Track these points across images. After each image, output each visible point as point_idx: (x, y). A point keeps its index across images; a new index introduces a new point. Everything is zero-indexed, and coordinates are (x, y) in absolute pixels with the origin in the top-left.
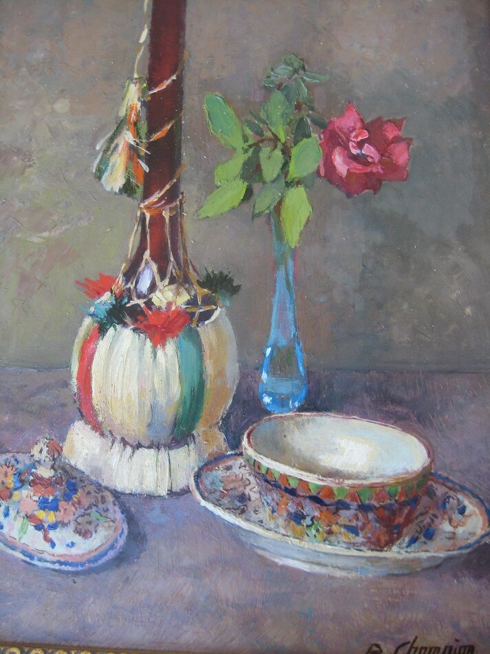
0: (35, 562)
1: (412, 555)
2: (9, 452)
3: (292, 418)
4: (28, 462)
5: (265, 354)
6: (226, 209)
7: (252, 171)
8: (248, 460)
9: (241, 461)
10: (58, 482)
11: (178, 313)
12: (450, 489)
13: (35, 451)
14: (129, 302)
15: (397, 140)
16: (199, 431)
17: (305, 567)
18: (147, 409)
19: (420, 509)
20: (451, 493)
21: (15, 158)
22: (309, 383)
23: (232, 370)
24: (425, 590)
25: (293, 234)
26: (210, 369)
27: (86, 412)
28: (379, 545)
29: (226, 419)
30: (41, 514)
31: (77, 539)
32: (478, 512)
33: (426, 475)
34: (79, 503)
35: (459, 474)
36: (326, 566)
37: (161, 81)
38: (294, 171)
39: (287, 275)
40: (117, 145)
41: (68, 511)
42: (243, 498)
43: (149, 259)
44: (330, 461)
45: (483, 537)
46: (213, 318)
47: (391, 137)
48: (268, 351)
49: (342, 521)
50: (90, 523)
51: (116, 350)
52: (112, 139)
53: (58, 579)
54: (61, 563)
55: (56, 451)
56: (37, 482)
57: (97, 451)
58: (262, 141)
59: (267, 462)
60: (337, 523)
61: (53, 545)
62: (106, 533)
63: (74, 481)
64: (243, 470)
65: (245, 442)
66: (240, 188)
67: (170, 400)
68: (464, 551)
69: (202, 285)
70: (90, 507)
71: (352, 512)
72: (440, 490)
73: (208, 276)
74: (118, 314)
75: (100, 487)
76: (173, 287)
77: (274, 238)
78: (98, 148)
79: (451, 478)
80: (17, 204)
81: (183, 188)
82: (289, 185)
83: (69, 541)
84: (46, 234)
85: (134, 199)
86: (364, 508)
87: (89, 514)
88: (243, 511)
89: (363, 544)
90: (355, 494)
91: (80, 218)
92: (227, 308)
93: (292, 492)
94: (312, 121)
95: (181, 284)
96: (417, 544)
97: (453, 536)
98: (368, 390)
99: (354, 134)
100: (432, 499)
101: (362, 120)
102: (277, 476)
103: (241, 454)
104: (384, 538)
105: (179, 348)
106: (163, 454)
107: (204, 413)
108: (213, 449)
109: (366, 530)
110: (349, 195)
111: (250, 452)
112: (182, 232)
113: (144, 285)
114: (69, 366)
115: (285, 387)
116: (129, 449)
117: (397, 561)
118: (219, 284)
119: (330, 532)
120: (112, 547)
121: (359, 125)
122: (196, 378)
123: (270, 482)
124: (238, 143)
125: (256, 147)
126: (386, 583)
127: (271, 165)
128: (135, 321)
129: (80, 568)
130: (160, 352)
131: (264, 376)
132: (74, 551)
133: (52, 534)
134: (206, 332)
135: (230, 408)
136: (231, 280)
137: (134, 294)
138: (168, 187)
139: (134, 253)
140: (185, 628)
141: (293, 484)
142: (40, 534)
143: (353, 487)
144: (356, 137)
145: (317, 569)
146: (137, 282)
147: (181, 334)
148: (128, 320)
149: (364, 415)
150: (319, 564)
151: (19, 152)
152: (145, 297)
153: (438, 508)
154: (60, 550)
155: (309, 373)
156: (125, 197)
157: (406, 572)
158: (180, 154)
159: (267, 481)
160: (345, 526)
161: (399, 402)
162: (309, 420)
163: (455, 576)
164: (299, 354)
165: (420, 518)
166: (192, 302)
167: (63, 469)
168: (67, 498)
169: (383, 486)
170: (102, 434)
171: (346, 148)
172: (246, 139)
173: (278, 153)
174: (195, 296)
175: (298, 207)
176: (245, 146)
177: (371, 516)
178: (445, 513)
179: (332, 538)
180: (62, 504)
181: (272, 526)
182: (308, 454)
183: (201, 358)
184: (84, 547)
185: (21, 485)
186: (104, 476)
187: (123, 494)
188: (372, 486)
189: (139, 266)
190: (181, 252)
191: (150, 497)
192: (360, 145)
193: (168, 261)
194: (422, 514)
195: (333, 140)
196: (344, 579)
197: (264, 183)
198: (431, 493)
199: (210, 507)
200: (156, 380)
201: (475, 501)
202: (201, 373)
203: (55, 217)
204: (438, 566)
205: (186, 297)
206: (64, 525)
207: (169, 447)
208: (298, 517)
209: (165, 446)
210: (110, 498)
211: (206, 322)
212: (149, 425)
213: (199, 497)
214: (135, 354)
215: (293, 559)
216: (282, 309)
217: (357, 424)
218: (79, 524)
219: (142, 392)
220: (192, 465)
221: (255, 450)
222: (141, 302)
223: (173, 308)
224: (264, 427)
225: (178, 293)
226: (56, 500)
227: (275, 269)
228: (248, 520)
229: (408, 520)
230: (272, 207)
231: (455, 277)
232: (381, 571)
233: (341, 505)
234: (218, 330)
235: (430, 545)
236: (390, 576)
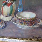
1: (34, 27)
5: (18, 6)
16: (12, 14)
19: (35, 21)
20: (39, 19)
24: (35, 31)
26: (13, 8)
27: (2, 14)
29: (14, 13)
33: (36, 17)
34: (1, 22)
35: (40, 17)
46: (14, 3)
49: (26, 23)
50: (2, 24)
51: (5, 8)
59: (18, 17)
63: (1, 20)
67: (9, 12)
68: (40, 26)
76: (10, 1)
86: (28, 21)
88: (16, 22)
89: (28, 25)
93: (21, 20)
97: (39, 24)
98: (29, 9)
103: (16, 16)
104: (31, 25)
106: (8, 17)
114: (1, 10)
117: (32, 27)
120: (4, 26)
123: (19, 19)
126: (31, 30)
130: (9, 7)
131: (18, 8)
140: (10, 35)
145: (23, 28)
149: (29, 11)
152: (8, 2)
153: (37, 21)
162: (23, 12)
163: (39, 29)
164: (22, 6)
166: (12, 2)
169: (31, 19)
170: (3, 16)
179: (25, 25)
182: (23, 16)
184: (1, 27)
186: (3, 20)
198: (36, 19)
200: (8, 10)
202: (12, 9)
210: (4, 22)
212: (7, 14)
213: (12, 21)
217: (28, 12)
223: (10, 3)
232: (30, 28)
233: (26, 21)
234: (14, 5)
235: (36, 25)
236: (32, 29)
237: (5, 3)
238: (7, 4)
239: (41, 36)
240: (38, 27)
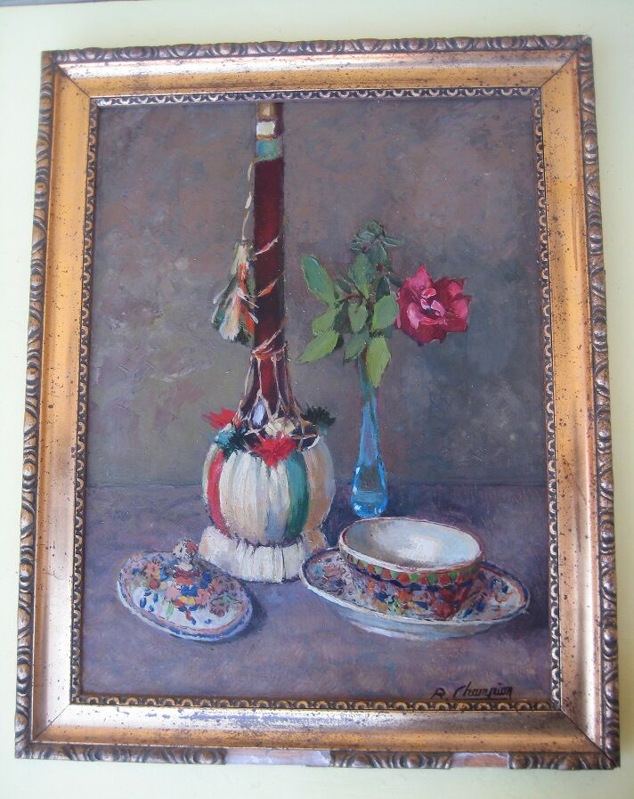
0: (180, 635)
1: (468, 623)
2: (155, 551)
3: (376, 521)
4: (171, 559)
5: (355, 473)
6: (323, 355)
7: (342, 323)
8: (344, 554)
9: (338, 554)
10: (196, 574)
11: (287, 441)
12: (497, 573)
13: (177, 551)
14: (246, 432)
15: (459, 297)
16: (305, 532)
17: (388, 634)
18: (265, 516)
19: (473, 589)
20: (497, 577)
21: (145, 310)
22: (389, 494)
23: (330, 484)
24: (477, 648)
25: (376, 377)
26: (313, 484)
27: (217, 520)
28: (442, 616)
29: (326, 523)
30: (184, 599)
31: (213, 617)
32: (516, 590)
33: (479, 564)
34: (213, 589)
35: (503, 563)
36: (403, 632)
37: (265, 244)
38: (377, 324)
39: (372, 409)
40: (231, 300)
41: (205, 596)
42: (341, 583)
43: (262, 397)
44: (405, 554)
45: (520, 608)
46: (314, 444)
47: (454, 294)
48: (358, 470)
49: (415, 598)
50: (222, 605)
51: (238, 470)
52: (226, 295)
53: (200, 647)
54: (201, 636)
55: (193, 550)
56: (179, 574)
57: (226, 549)
58: (350, 298)
59: (358, 556)
60: (411, 601)
61: (194, 622)
62: (235, 612)
63: (208, 573)
64: (339, 561)
65: (341, 541)
66: (333, 337)
67: (282, 509)
68: (506, 620)
69: (305, 418)
70: (222, 593)
71: (422, 592)
72: (489, 575)
73: (309, 411)
74: (239, 441)
75: (229, 577)
76: (281, 419)
77: (361, 380)
78: (215, 302)
79: (497, 565)
80: (150, 350)
81: (287, 337)
82: (372, 335)
83: (207, 619)
84: (175, 375)
85: (247, 346)
86: (432, 589)
87: (222, 598)
88: (340, 593)
89: (431, 616)
90: (425, 578)
91: (203, 362)
92: (325, 436)
93: (378, 578)
94: (391, 281)
95: (288, 417)
96: (471, 615)
97: (498, 609)
98: (435, 500)
99: (424, 292)
100: (483, 581)
101: (431, 280)
102: (365, 566)
103: (338, 550)
104: (447, 611)
105: (288, 469)
106: (278, 551)
107: (309, 519)
108: (317, 546)
109: (433, 605)
110: (420, 344)
111: (345, 548)
112: (287, 374)
113: (258, 418)
114: (200, 483)
115: (371, 498)
116: (251, 547)
117: (456, 628)
118: (318, 417)
119: (406, 607)
120: (240, 623)
121: (428, 284)
122: (302, 491)
123: (360, 570)
124: (332, 300)
125: (346, 302)
126: (448, 644)
127: (358, 318)
128: (252, 446)
129: (216, 639)
130: (273, 472)
131: (355, 489)
132: (211, 626)
133: (193, 614)
134: (309, 455)
135: (329, 514)
136: (328, 414)
137: (251, 425)
138: (274, 336)
139: (249, 392)
140: (299, 680)
141: (378, 572)
142: (184, 614)
143: (423, 573)
144: (426, 294)
145: (397, 635)
146: (252, 416)
147: (289, 457)
148: (246, 446)
149: (432, 519)
150: (398, 631)
151: (147, 304)
152: (259, 427)
153: (487, 588)
154: (200, 625)
155: (389, 488)
156: (239, 344)
157: (463, 635)
158: (283, 309)
159: (358, 570)
160: (417, 603)
161: (458, 509)
162: (389, 523)
163: (499, 638)
164: (382, 473)
165: (474, 596)
166: (297, 432)
167: (199, 564)
168: (204, 586)
169: (447, 572)
170: (229, 537)
171: (419, 304)
172: (337, 296)
173: (363, 308)
174: (299, 427)
175: (380, 354)
176: (337, 302)
177: (437, 594)
178: (492, 592)
179: (408, 612)
180: (200, 591)
181: (362, 603)
182: (389, 549)
183: (305, 476)
184: (219, 623)
185: (165, 577)
186: (232, 569)
187: (247, 582)
188: (438, 573)
189: (254, 402)
190: (287, 391)
191: (269, 584)
192: (429, 302)
193: (277, 398)
194: (474, 593)
195: (408, 297)
196: (417, 641)
197: (352, 333)
198: (481, 577)
199: (315, 590)
200: (270, 493)
201: (515, 582)
202: (306, 488)
203: (182, 361)
204: (487, 631)
205: (292, 428)
206: (202, 607)
207: (283, 545)
208: (382, 597)
209: (279, 544)
210: (238, 585)
211: (309, 448)
212: (266, 529)
213: (306, 583)
214: (253, 473)
215: (377, 627)
216: (368, 436)
217: (426, 525)
218: (214, 605)
219: (259, 504)
220: (301, 559)
221: (349, 547)
222: (256, 432)
223: (283, 436)
224: (356, 529)
225: (285, 425)
226: (194, 587)
227: (362, 403)
228: (344, 599)
229: (465, 597)
230: (359, 354)
231: (503, 410)
232: (445, 635)
233: (415, 587)
234: (318, 454)
235: (482, 615)
236: (451, 638)
237: (238, 428)
238: (252, 440)
239: (512, 683)
240: (494, 626)
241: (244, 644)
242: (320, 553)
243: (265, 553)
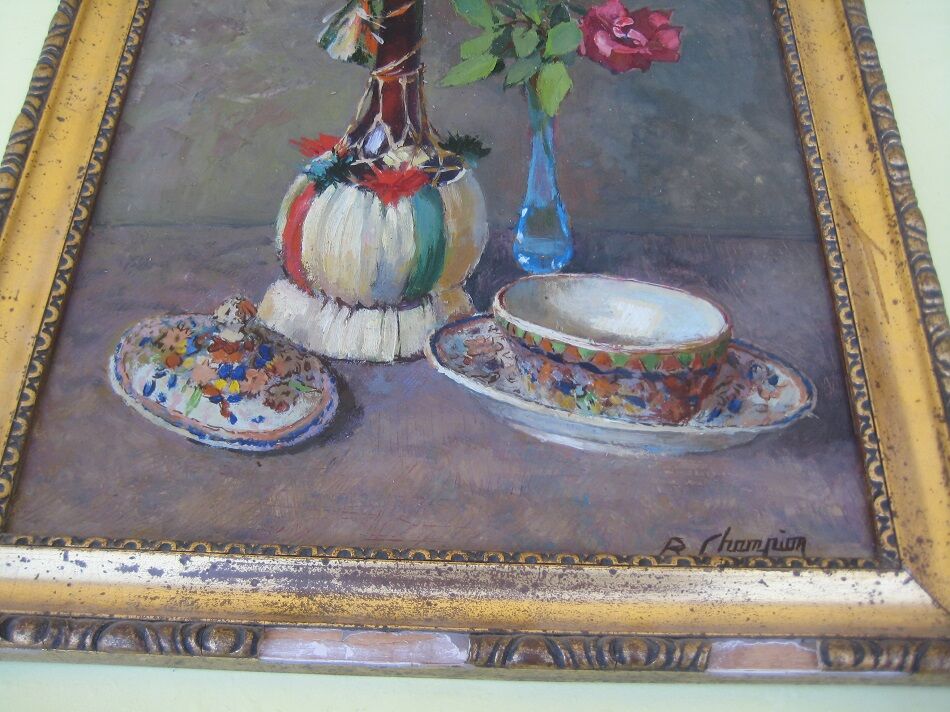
0: (206, 441)
1: (716, 431)
2: (184, 313)
3: (554, 279)
4: (209, 324)
5: (520, 215)
6: (475, 79)
7: (504, 48)
8: (501, 322)
9: (491, 323)
10: (248, 347)
11: (415, 173)
12: (756, 357)
13: (220, 313)
14: (354, 161)
15: (666, 27)
16: (437, 290)
17: (578, 445)
18: (372, 266)
19: (720, 379)
20: (758, 361)
21: (224, 27)
22: (574, 244)
23: (480, 229)
24: (735, 470)
25: (552, 102)
26: (452, 227)
27: (293, 270)
28: (670, 418)
29: (472, 279)
30: (221, 384)
31: (268, 412)
32: (792, 382)
33: (724, 342)
34: (274, 370)
35: (766, 341)
36: (604, 443)
38: (550, 49)
39: (545, 141)
40: (347, 20)
41: (259, 380)
42: (494, 365)
43: (381, 122)
44: (602, 324)
45: (802, 410)
46: (457, 178)
47: (658, 25)
48: (524, 212)
49: (622, 390)
50: (287, 393)
51: (335, 207)
52: (341, 14)
53: (237, 461)
54: (242, 442)
55: (248, 312)
56: (220, 346)
57: (304, 311)
58: (515, 23)
59: (523, 325)
60: (616, 394)
61: (234, 420)
62: (308, 406)
63: (269, 345)
64: (493, 334)
65: (496, 303)
66: (491, 62)
67: (400, 261)
68: (781, 426)
69: (443, 146)
70: (289, 375)
71: (635, 381)
72: (744, 358)
73: (451, 139)
74: (340, 172)
75: (303, 352)
76: (409, 148)
77: (530, 107)
78: (324, 21)
79: (756, 345)
80: (223, 68)
81: (423, 59)
82: (545, 61)
83: (256, 416)
84: (256, 96)
85: (365, 66)
86: (650, 377)
87: (287, 384)
88: (493, 380)
89: (651, 417)
90: (638, 361)
91: (299, 82)
92: (474, 169)
93: (558, 358)
94: (570, 7)
95: (419, 146)
96: (720, 418)
97: (765, 409)
98: (648, 253)
99: (617, 21)
100: (735, 367)
101: (626, 10)
102: (537, 340)
103: (491, 316)
104: (678, 411)
105: (415, 207)
106: (391, 315)
107: (445, 271)
108: (455, 310)
109: (654, 401)
110: (614, 72)
111: (503, 314)
112: (421, 97)
113: (374, 144)
114: (273, 223)
115: (545, 248)
116: (346, 310)
117: (697, 438)
118: (465, 147)
119: (608, 404)
120: (315, 422)
121: (622, 13)
122: (435, 237)
123: (527, 347)
124: (489, 24)
125: (509, 28)
126: (685, 463)
127: (525, 42)
128: (361, 178)
129: (269, 448)
130: (391, 211)
131: (520, 236)
132: (262, 427)
133: (233, 408)
134: (449, 192)
135: (477, 268)
136: (479, 144)
137: (362, 153)
138: (406, 57)
139: (363, 115)
140: (414, 520)
141: (558, 349)
142: (217, 407)
143: (635, 353)
144: (620, 22)
145: (593, 447)
146: (365, 143)
147: (417, 194)
148: (352, 178)
149: (643, 277)
150: (595, 441)
151: (229, 21)
152: (374, 156)
153: (744, 378)
154: (243, 425)
155: (574, 234)
156: (354, 64)
157: (710, 450)
158: (420, 30)
159: (524, 345)
160: (627, 397)
161: (686, 265)
162: (575, 282)
163: (773, 454)
165: (722, 389)
166: (433, 163)
167: (257, 332)
168: (258, 364)
169: (673, 353)
170: (312, 294)
171: (609, 31)
172: (496, 20)
173: (533, 34)
174: (436, 158)
175: (556, 83)
176: (496, 26)
177: (659, 385)
178: (752, 383)
179: (612, 411)
180: (251, 372)
181: (532, 395)
182: (576, 317)
183: (442, 217)
184: (276, 422)
185: (195, 349)
186: (310, 341)
187: (335, 360)
188: (658, 353)
189: (369, 127)
190: (420, 117)
191: (372, 363)
192: (625, 30)
193: (403, 124)
194: (723, 384)
195: (593, 24)
196: (628, 458)
197: (517, 58)
198: (732, 361)
199: (450, 374)
200: (385, 237)
201: (788, 370)
202: (442, 232)
203: (269, 81)
204: (749, 444)
205: (425, 158)
206: (251, 396)
207: (399, 308)
208: (566, 387)
209: (393, 306)
210: (317, 365)
211: (449, 182)
212: (374, 285)
213: (436, 363)
214: (359, 213)
215: (561, 434)
216: (540, 171)
217: (634, 286)
218: (273, 395)
219: (365, 250)
220: (428, 327)
221: (510, 312)
222: (370, 162)
223: (409, 167)
224: (520, 288)
225: (414, 154)
226: (243, 368)
227: (532, 132)
228: (499, 389)
229: (707, 390)
230: (527, 80)
231: (741, 148)
232: (679, 449)
233: (620, 374)
234: (463, 191)
235: (738, 419)
236: (689, 455)
237: (342, 157)
238: (362, 172)
239: (803, 530)
240: (761, 436)
241: (316, 456)
242: (460, 321)
243: (370, 318)
